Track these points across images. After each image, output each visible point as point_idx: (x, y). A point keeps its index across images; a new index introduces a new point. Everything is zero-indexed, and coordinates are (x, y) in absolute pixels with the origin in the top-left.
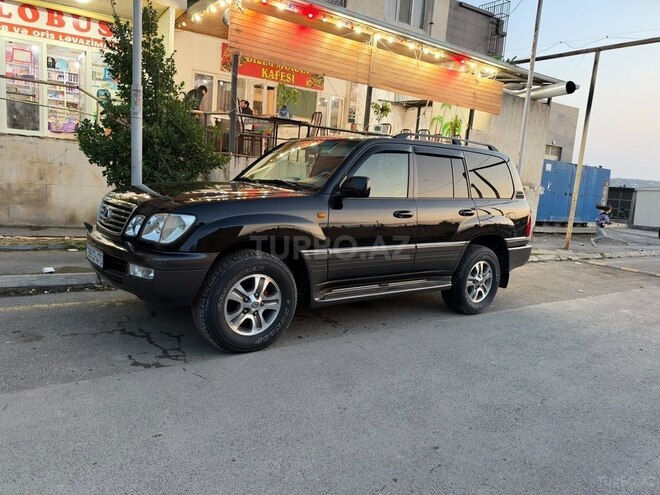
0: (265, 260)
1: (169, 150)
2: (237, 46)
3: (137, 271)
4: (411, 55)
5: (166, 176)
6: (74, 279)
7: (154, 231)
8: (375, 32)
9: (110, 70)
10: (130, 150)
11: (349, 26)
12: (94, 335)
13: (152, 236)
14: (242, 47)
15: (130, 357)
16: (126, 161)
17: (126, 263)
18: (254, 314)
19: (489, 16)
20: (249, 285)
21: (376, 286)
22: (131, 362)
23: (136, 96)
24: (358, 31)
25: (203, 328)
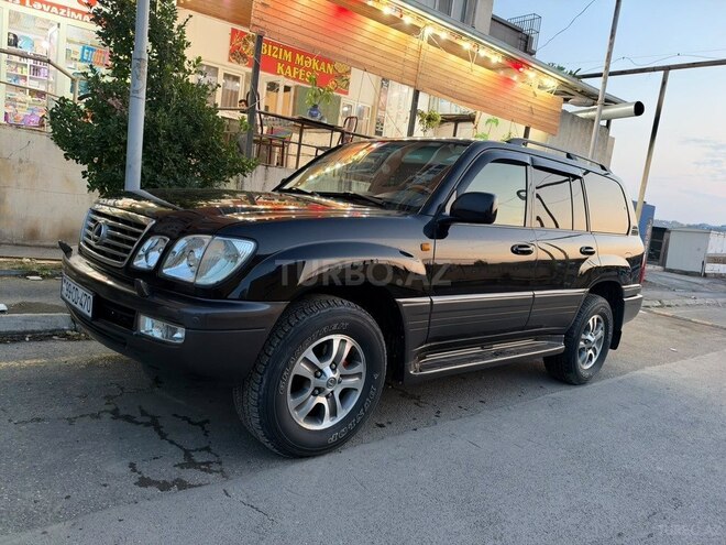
0: (350, 313)
1: (178, 147)
2: (262, 24)
3: (150, 327)
4: (465, 56)
5: (172, 181)
6: (37, 321)
7: (184, 263)
8: (426, 25)
9: (98, 33)
10: (125, 143)
11: (397, 15)
12: (71, 421)
13: (180, 271)
14: (269, 26)
15: (132, 466)
16: (119, 159)
17: (134, 312)
18: (327, 397)
19: (517, 31)
20: (323, 351)
21: (478, 350)
22: (135, 477)
23: (139, 66)
24: (408, 20)
25: (254, 421)
